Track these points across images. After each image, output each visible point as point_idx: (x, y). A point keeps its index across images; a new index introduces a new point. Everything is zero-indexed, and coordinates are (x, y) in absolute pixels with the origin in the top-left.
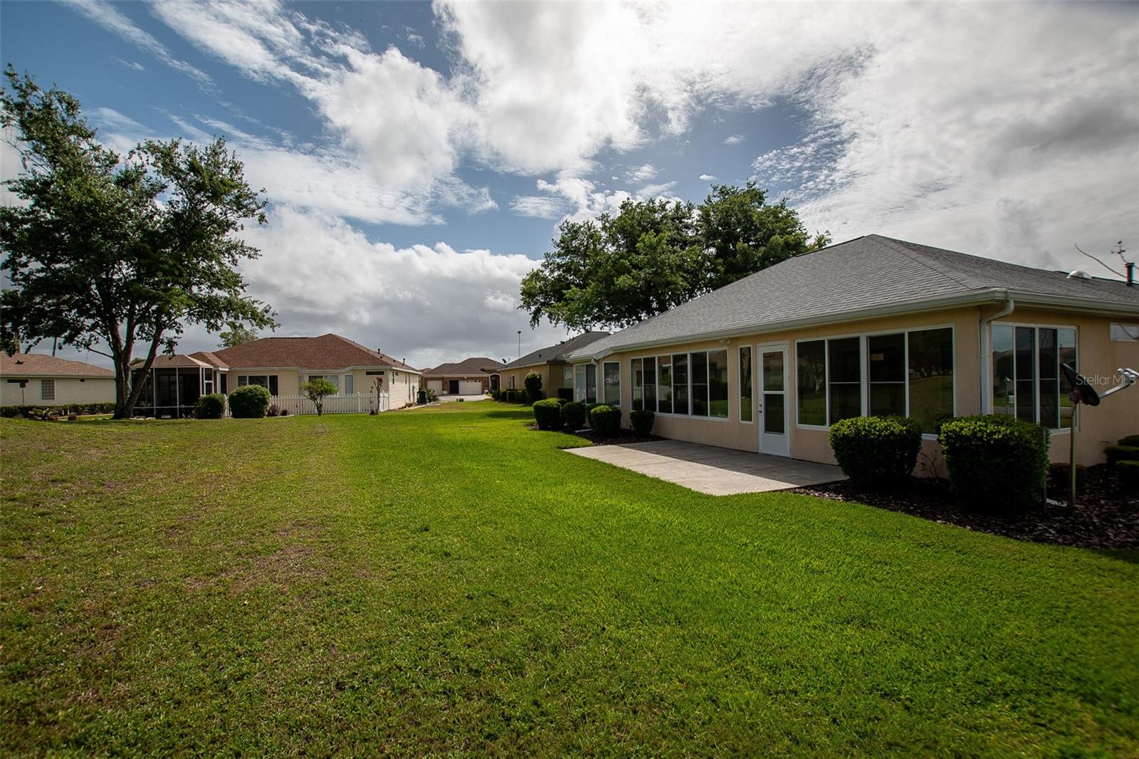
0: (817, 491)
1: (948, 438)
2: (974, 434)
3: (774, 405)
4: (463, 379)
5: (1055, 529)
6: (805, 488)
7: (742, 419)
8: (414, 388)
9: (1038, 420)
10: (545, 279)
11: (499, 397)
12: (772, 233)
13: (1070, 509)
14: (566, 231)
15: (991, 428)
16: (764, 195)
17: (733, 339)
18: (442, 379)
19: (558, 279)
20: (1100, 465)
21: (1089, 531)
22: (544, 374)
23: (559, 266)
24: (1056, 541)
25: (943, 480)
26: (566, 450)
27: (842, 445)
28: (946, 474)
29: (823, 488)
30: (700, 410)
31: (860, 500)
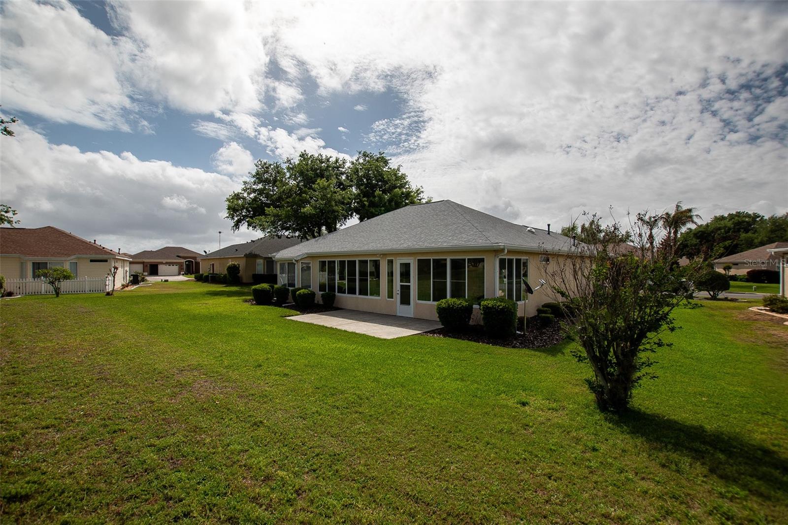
0: (431, 334)
1: (483, 308)
2: (493, 306)
3: (405, 291)
4: (162, 263)
5: (519, 343)
6: (425, 332)
7: (388, 298)
8: (126, 271)
9: (515, 299)
10: (244, 199)
11: (201, 279)
12: (395, 187)
13: (524, 334)
14: (260, 167)
15: (499, 303)
16: (389, 161)
17: (384, 254)
18: (143, 263)
19: (255, 199)
20: (535, 316)
21: (529, 342)
22: (241, 264)
23: (254, 191)
24: (519, 347)
25: (481, 326)
26: (287, 318)
27: (441, 311)
28: (482, 323)
29: (433, 332)
30: (363, 292)
31: (450, 336)
